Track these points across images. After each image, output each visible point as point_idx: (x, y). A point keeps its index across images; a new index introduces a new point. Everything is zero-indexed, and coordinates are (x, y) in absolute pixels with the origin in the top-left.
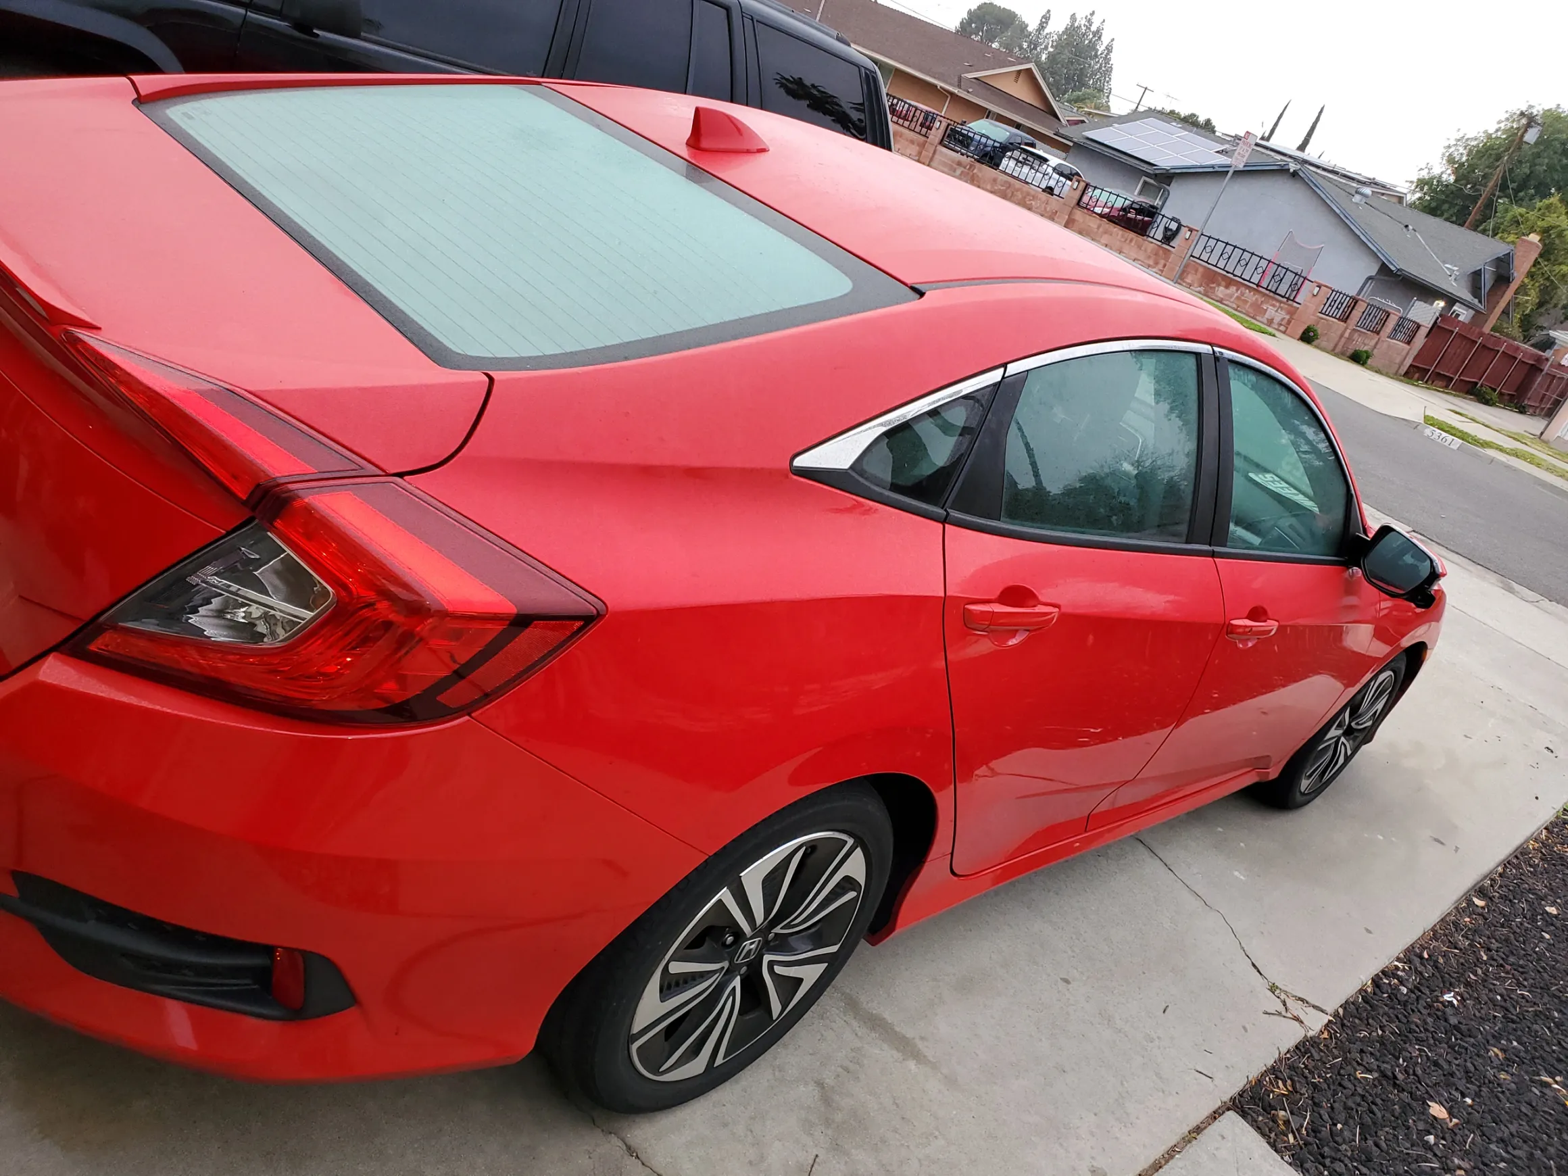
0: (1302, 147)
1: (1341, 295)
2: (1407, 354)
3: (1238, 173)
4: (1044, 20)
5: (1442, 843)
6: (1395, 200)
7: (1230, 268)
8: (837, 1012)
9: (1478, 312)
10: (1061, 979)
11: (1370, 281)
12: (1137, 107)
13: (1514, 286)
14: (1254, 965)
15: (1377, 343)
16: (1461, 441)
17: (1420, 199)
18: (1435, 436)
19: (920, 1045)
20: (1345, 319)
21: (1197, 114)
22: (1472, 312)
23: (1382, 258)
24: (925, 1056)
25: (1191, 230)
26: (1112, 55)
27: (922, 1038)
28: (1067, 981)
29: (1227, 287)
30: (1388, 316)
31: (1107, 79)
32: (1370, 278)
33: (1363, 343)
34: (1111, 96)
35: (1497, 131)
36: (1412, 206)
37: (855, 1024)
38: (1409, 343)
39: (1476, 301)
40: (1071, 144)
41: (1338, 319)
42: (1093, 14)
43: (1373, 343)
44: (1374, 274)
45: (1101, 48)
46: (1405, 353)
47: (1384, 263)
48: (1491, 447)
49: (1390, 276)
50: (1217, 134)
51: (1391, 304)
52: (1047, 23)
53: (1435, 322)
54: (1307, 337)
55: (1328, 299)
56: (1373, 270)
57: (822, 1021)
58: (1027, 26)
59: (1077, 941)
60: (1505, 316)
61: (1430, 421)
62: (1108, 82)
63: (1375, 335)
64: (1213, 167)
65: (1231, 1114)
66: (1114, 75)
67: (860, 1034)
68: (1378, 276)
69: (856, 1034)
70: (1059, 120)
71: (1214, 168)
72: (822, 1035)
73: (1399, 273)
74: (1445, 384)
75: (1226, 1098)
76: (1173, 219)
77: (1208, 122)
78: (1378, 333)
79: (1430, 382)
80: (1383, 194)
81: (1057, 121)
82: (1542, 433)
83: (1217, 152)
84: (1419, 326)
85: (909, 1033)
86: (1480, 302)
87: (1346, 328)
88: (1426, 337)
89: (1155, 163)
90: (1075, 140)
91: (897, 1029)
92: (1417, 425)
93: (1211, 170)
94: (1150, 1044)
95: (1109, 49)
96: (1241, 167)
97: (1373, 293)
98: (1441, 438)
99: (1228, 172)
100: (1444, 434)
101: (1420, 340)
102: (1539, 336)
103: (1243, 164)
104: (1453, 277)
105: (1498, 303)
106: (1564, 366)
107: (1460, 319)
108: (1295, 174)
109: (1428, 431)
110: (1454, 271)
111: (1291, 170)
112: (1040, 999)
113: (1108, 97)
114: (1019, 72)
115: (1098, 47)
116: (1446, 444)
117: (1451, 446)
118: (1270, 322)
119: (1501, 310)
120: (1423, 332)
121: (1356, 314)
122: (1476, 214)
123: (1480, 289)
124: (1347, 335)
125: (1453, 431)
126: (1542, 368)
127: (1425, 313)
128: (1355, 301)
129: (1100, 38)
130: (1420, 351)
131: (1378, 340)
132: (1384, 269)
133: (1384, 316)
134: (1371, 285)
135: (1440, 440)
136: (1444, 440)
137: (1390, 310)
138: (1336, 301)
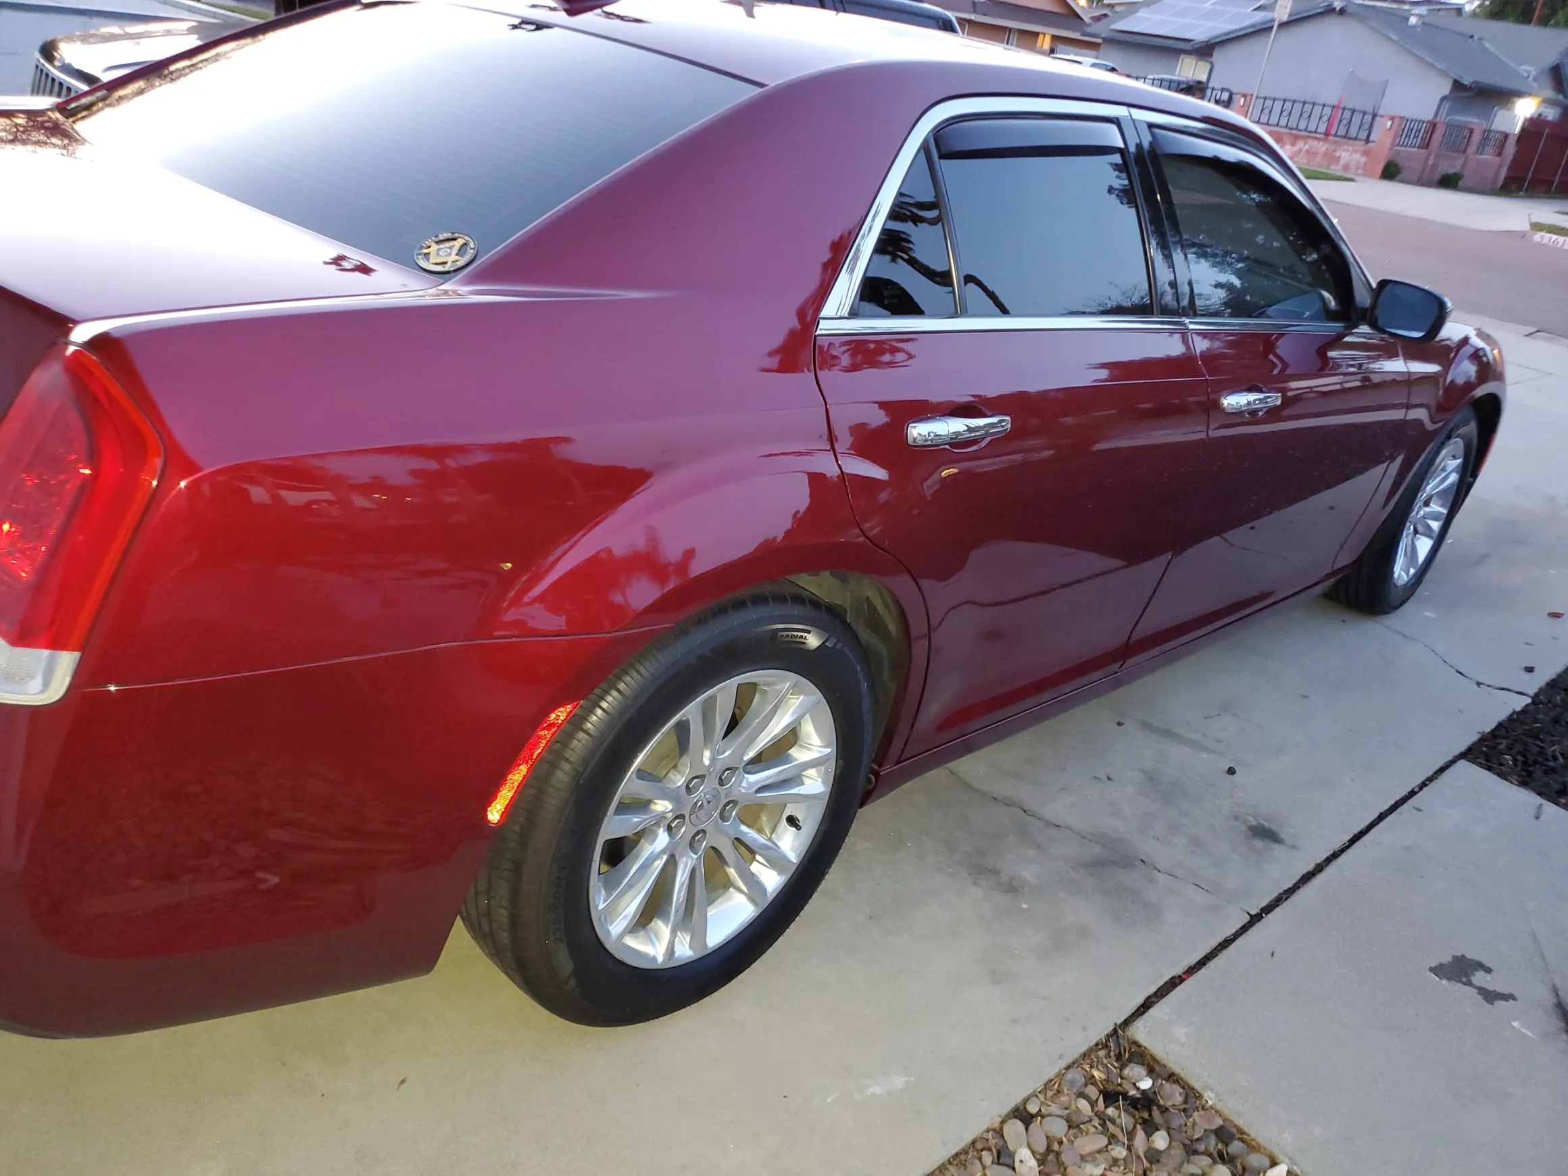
1: (1417, 123)
2: (1501, 165)
3: (1282, 25)
6: (1453, 13)
7: (1293, 124)
9: (1564, 107)
11: (1444, 102)
14: (1457, 671)
15: (1465, 162)
17: (1479, 6)
18: (1545, 241)
20: (1426, 145)
22: (1560, 110)
23: (1453, 75)
25: (1245, 96)
29: (1293, 144)
30: (1471, 133)
32: (1444, 99)
33: (1451, 166)
36: (1474, 14)
38: (1499, 154)
39: (1560, 99)
40: (1100, 41)
41: (1418, 147)
43: (1460, 163)
44: (1447, 93)
46: (1498, 165)
47: (1455, 80)
49: (1466, 92)
51: (1471, 120)
53: (1524, 127)
54: (1390, 172)
55: (1403, 130)
56: (1445, 88)
61: (1537, 227)
63: (1462, 155)
64: (1253, 26)
68: (1452, 94)
70: (1081, 19)
71: (1255, 27)
73: (1472, 86)
74: (1546, 187)
76: (1223, 90)
78: (1464, 152)
79: (1528, 189)
80: (1439, 10)
81: (1081, 21)
83: (1255, 9)
84: (1506, 137)
87: (1430, 154)
88: (1517, 144)
89: (1191, 38)
90: (1103, 35)
92: (1522, 235)
93: (1252, 28)
96: (1285, 18)
97: (1450, 112)
98: (1552, 241)
99: (1272, 26)
100: (1555, 237)
101: (1511, 149)
103: (1287, 15)
104: (1531, 78)
107: (1547, 120)
108: (1342, 13)
109: (1538, 237)
110: (1530, 72)
111: (1338, 9)
116: (1559, 245)
117: (1564, 247)
118: (1346, 167)
120: (1512, 141)
121: (1438, 136)
122: (1542, 8)
123: (1562, 83)
124: (1431, 162)
125: (1564, 232)
127: (1509, 120)
128: (1433, 126)
130: (1513, 161)
131: (1466, 159)
132: (1457, 85)
133: (1466, 133)
134: (1447, 105)
135: (1551, 244)
136: (1556, 242)
137: (1471, 126)
138: (1412, 130)
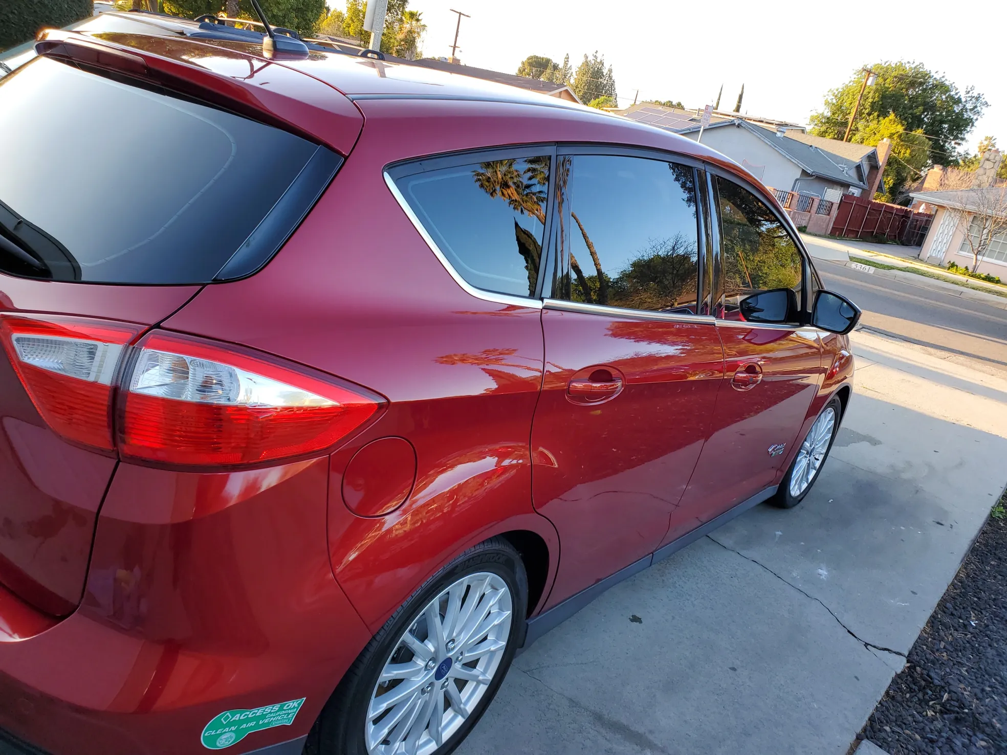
0: (738, 110)
1: (783, 193)
2: (829, 221)
3: (706, 130)
4: (566, 60)
5: (942, 524)
6: (800, 132)
8: (590, 725)
9: (863, 189)
10: (730, 668)
11: (797, 182)
12: (635, 103)
13: (881, 171)
14: (849, 631)
15: (810, 218)
16: (874, 268)
17: (814, 128)
18: (858, 268)
19: (651, 737)
20: (788, 206)
21: (671, 100)
22: (860, 190)
23: (802, 167)
24: (655, 745)
26: (613, 74)
27: (651, 732)
28: (734, 669)
30: (813, 201)
31: (613, 88)
32: (797, 180)
33: (803, 219)
34: (617, 99)
35: (850, 82)
36: (811, 133)
37: (603, 731)
38: (829, 214)
39: (862, 183)
42: (597, 52)
43: (807, 218)
44: (799, 177)
45: (605, 71)
47: (803, 170)
48: (893, 269)
49: (809, 177)
50: (685, 110)
51: (813, 193)
52: (568, 61)
53: (841, 199)
56: (798, 174)
57: (580, 734)
58: (558, 65)
59: (733, 640)
60: (879, 190)
61: (853, 259)
62: (614, 90)
63: (809, 213)
65: (865, 742)
66: (617, 85)
67: (608, 738)
68: (802, 178)
69: (606, 739)
71: (690, 130)
72: (583, 745)
73: (814, 174)
74: (855, 235)
75: (859, 730)
77: (679, 104)
79: (846, 236)
80: (792, 130)
82: (919, 255)
83: (690, 120)
84: (832, 204)
85: (642, 730)
86: (864, 183)
87: (791, 212)
88: (838, 209)
91: (632, 729)
92: (846, 263)
93: (688, 131)
94: (799, 702)
95: (610, 71)
96: (706, 127)
97: (801, 188)
98: (862, 268)
99: (699, 131)
100: (864, 266)
101: (835, 212)
102: (901, 198)
103: (708, 125)
104: (843, 171)
105: (874, 182)
106: (921, 213)
107: (855, 195)
108: (739, 126)
109: (854, 265)
110: (843, 167)
111: (737, 124)
112: (720, 686)
113: (615, 99)
114: (560, 93)
115: (603, 71)
116: (866, 271)
117: (869, 272)
119: (877, 186)
120: (835, 207)
121: (794, 202)
122: (848, 133)
123: (862, 175)
125: (868, 263)
126: (909, 216)
127: (834, 195)
128: (792, 195)
129: (603, 65)
130: (836, 218)
131: (811, 215)
132: (804, 172)
133: (810, 201)
134: (798, 185)
135: (862, 270)
136: (864, 269)
137: (814, 197)
138: (780, 197)
